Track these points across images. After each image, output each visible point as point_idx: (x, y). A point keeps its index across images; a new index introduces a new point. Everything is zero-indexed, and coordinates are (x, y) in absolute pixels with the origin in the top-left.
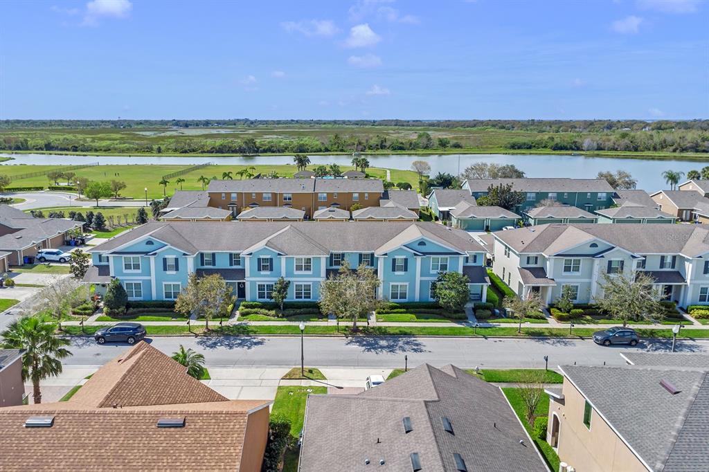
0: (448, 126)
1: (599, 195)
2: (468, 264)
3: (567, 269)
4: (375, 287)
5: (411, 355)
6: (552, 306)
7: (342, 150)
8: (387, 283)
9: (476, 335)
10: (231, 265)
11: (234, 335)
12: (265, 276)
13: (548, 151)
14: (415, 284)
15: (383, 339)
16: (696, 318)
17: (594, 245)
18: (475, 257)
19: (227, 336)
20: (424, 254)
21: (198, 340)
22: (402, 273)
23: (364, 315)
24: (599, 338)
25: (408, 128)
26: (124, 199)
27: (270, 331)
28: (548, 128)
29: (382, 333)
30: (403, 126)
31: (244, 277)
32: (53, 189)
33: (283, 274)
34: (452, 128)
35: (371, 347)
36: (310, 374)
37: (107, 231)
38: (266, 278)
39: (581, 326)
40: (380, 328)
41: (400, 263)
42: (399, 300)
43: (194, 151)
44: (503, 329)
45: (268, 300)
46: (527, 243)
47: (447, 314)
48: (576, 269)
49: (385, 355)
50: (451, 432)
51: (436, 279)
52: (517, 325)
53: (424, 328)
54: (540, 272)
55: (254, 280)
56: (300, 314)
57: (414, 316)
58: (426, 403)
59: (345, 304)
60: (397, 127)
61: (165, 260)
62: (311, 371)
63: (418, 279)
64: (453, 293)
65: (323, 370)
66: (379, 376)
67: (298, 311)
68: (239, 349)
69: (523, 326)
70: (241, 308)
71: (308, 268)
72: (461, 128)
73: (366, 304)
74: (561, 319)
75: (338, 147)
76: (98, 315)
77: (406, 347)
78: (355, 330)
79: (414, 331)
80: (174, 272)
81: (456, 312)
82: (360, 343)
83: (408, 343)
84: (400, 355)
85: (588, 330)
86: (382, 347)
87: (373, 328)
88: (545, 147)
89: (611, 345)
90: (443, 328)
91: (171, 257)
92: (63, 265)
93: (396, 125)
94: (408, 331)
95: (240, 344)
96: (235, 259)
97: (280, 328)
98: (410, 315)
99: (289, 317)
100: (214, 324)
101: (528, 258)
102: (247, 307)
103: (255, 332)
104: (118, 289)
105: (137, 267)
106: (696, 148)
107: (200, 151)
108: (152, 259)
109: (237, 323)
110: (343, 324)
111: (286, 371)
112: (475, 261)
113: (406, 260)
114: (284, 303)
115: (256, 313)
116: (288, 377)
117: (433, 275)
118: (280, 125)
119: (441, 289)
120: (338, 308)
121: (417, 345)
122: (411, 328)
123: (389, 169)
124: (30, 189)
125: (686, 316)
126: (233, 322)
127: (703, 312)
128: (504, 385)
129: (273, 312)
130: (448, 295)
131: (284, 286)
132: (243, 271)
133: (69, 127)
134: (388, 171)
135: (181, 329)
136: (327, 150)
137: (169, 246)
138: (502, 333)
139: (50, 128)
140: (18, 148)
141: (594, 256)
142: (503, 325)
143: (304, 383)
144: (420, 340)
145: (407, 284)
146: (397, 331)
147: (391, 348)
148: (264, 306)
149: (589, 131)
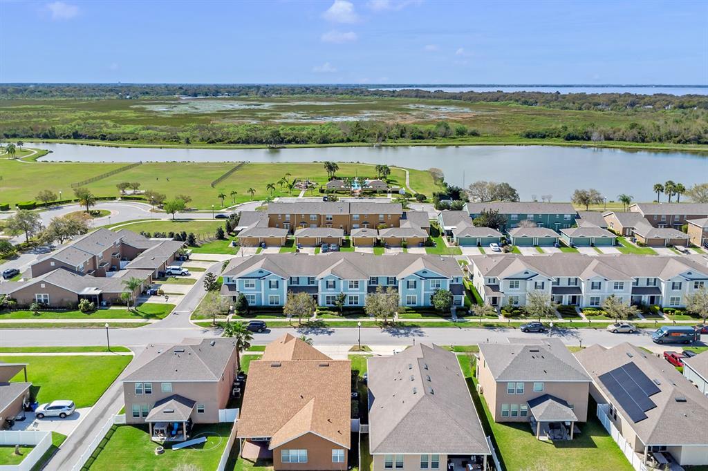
0: (470, 99)
1: (565, 216)
2: (454, 283)
3: (511, 286)
4: (397, 301)
5: (417, 338)
6: (502, 308)
7: (363, 141)
8: (404, 295)
9: (455, 326)
10: (309, 284)
11: (317, 327)
12: (330, 291)
13: (561, 141)
14: (421, 295)
15: (402, 329)
16: (586, 315)
17: (527, 273)
18: (457, 279)
19: (313, 328)
20: (426, 278)
21: (296, 330)
22: (413, 289)
23: (391, 315)
24: (523, 328)
25: (430, 100)
26: (189, 210)
27: (337, 325)
28: (571, 104)
29: (401, 325)
30: (424, 97)
31: (317, 292)
32: (125, 198)
33: (342, 290)
34: (475, 101)
35: (395, 333)
36: (363, 349)
37: (197, 246)
38: (331, 292)
39: (517, 321)
40: (400, 323)
41: (412, 284)
42: (411, 305)
43: (221, 141)
44: (471, 323)
45: (333, 305)
46: (489, 270)
47: (440, 314)
48: (517, 286)
49: (403, 338)
50: (427, 369)
51: (433, 292)
52: (478, 320)
53: (426, 322)
54: (495, 288)
55: (323, 294)
56: (353, 314)
57: (420, 315)
58: (418, 359)
59: (380, 310)
60: (418, 99)
61: (270, 282)
62: (363, 347)
63: (423, 293)
64: (442, 302)
65: (370, 347)
66: (400, 349)
67: (351, 312)
68: (322, 335)
69: (482, 320)
70: (317, 310)
71: (357, 286)
72: (484, 103)
73: (392, 309)
74: (506, 316)
75: (360, 137)
76: (231, 315)
77: (415, 333)
78: (386, 324)
79: (420, 324)
80: (276, 289)
81: (445, 313)
82: (389, 331)
83: (416, 331)
84: (411, 338)
85: (519, 323)
86: (401, 334)
87: (396, 323)
88: (558, 136)
89: (529, 332)
90: (437, 322)
91: (274, 280)
92: (184, 277)
93: (416, 97)
94: (416, 324)
95: (321, 333)
96: (311, 280)
97: (342, 323)
98: (417, 314)
99: (346, 316)
100: (304, 320)
101: (489, 280)
102: (320, 310)
103: (328, 326)
104: (244, 300)
105: (252, 285)
106: (698, 140)
107: (226, 141)
108: (263, 281)
109: (316, 320)
110: (379, 320)
111: (351, 347)
112: (457, 281)
113: (415, 282)
114: (343, 307)
115: (326, 313)
116: (352, 350)
117: (431, 290)
118: (295, 96)
119: (436, 299)
120: (376, 312)
121: (421, 332)
122: (418, 322)
123: (408, 169)
124: (104, 199)
125: (581, 314)
126: (314, 319)
127: (590, 312)
128: (458, 353)
129: (337, 313)
130: (440, 303)
131: (344, 298)
132: (317, 287)
133: (73, 98)
134: (407, 172)
135: (285, 323)
136: (349, 140)
137: (273, 274)
138: (470, 325)
139: (53, 99)
140: (46, 136)
141: (526, 279)
142: (472, 320)
143: (361, 353)
144: (423, 329)
145: (416, 295)
146: (410, 324)
147: (406, 334)
148: (330, 309)
149: (612, 110)
